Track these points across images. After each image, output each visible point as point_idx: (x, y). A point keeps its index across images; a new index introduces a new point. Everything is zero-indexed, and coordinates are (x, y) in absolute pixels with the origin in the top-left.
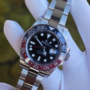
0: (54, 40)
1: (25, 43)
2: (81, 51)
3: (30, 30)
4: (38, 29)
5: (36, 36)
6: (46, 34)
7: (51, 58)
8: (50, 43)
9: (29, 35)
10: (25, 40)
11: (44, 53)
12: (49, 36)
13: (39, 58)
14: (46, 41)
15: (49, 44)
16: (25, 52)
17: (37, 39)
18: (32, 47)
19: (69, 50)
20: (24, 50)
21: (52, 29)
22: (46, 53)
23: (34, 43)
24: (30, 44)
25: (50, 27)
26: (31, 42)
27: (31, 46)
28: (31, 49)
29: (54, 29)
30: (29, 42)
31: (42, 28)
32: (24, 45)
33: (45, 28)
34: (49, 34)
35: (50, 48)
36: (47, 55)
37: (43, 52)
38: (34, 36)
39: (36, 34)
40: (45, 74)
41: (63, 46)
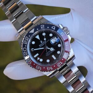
0: (44, 34)
3: (23, 51)
4: (26, 44)
5: (32, 49)
6: (34, 39)
7: (59, 45)
8: (45, 39)
10: (29, 61)
12: (38, 37)
16: (41, 67)
17: (35, 50)
19: (61, 25)
20: (39, 67)
21: (32, 31)
22: (52, 48)
23: (37, 54)
24: (36, 59)
25: (30, 32)
26: (35, 56)
28: (41, 60)
30: (34, 58)
31: (27, 40)
32: (34, 64)
34: (36, 36)
35: (49, 41)
36: (54, 48)
37: (49, 50)
38: (31, 51)
39: (30, 48)
40: (71, 59)
41: (54, 29)
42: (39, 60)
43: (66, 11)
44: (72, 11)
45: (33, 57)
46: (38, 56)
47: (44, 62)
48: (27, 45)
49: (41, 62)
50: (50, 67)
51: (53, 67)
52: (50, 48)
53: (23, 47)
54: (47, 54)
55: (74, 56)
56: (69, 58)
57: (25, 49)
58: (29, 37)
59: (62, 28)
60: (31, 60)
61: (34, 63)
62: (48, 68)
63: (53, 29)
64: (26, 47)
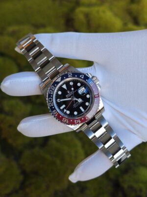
0: (71, 84)
1: (59, 115)
2: (90, 68)
3: (49, 102)
5: (58, 100)
6: (61, 89)
7: (88, 96)
8: (72, 89)
9: (54, 106)
10: (55, 113)
11: (79, 101)
12: (64, 87)
13: (81, 108)
16: (68, 120)
17: (62, 100)
18: (67, 110)
19: (90, 74)
20: (66, 119)
21: (59, 80)
22: (79, 99)
23: (64, 106)
24: (62, 110)
25: (57, 81)
26: (62, 108)
27: (65, 110)
28: (68, 112)
29: (60, 78)
30: (60, 110)
31: (53, 90)
32: (61, 117)
33: (54, 86)
34: (62, 85)
35: (77, 92)
36: (82, 99)
37: (77, 101)
38: (56, 102)
39: (56, 99)
40: (100, 111)
41: (83, 78)
42: (66, 112)
43: (90, 64)
44: (95, 64)
45: (59, 108)
46: (65, 108)
47: (72, 114)
48: (53, 95)
49: (68, 114)
50: (78, 120)
51: (81, 119)
52: (78, 98)
53: (49, 97)
54: (75, 106)
55: (103, 108)
56: (98, 110)
57: (50, 100)
58: (56, 86)
59: (91, 77)
60: (58, 112)
61: (61, 115)
62: (75, 121)
63: (81, 78)
64: (52, 97)
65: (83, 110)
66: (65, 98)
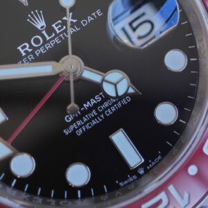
11: (109, 90)
13: (120, 139)
14: (40, 24)
15: (69, 18)
65: (133, 158)
66: (15, 59)
